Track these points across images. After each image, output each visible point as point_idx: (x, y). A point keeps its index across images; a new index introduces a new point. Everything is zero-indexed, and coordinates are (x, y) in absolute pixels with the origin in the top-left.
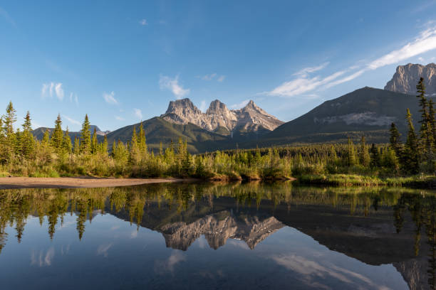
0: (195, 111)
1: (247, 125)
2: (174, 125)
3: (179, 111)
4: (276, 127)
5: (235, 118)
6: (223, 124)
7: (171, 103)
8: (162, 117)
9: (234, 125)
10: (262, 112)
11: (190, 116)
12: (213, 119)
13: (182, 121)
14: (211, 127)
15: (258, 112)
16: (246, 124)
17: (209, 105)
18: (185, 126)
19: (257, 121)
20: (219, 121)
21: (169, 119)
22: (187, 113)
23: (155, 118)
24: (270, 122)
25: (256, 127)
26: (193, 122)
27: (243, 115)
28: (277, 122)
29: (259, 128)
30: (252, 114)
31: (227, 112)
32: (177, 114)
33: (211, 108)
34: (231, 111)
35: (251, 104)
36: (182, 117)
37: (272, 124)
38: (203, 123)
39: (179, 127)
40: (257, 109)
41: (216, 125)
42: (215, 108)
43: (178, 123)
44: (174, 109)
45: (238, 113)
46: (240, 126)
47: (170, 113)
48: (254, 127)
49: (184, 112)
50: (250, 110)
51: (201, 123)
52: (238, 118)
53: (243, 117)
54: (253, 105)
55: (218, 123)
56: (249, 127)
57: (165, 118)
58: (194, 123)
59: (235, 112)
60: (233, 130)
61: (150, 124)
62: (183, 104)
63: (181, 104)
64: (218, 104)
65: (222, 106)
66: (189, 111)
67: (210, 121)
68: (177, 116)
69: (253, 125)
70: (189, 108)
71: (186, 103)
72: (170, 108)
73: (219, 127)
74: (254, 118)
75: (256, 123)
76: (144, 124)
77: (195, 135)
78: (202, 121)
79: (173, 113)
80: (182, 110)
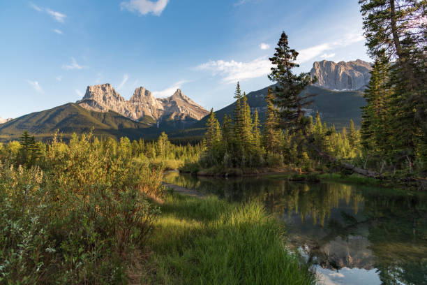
0: (117, 98)
1: (174, 115)
2: (93, 113)
3: (98, 98)
4: (203, 116)
5: (161, 107)
6: (149, 113)
7: (88, 87)
8: (78, 103)
9: (161, 114)
10: (189, 101)
11: (112, 103)
12: (137, 107)
13: (101, 108)
14: (135, 116)
15: (186, 101)
16: (172, 113)
17: (134, 92)
18: (105, 114)
19: (185, 111)
20: (145, 109)
21: (86, 106)
22: (107, 100)
23: (70, 104)
24: (199, 112)
25: (184, 117)
26: (115, 110)
27: (170, 103)
28: (204, 112)
29: (186, 117)
30: (180, 103)
31: (153, 100)
32: (96, 100)
33: (135, 96)
34: (158, 99)
35: (179, 93)
36: (102, 103)
37: (199, 114)
38: (126, 111)
39: (99, 114)
40: (185, 98)
41: (140, 114)
42: (140, 95)
43: (97, 110)
44: (93, 95)
45: (164, 101)
46: (166, 116)
47: (88, 98)
48: (181, 117)
49: (104, 99)
50: (177, 99)
51: (123, 111)
52: (164, 107)
53: (170, 105)
54: (180, 94)
55: (144, 112)
56: (176, 116)
57: (81, 105)
58: (116, 111)
59: (161, 100)
60: (159, 119)
61: (63, 110)
62: (104, 89)
63: (100, 89)
64: (143, 91)
65: (147, 93)
66: (110, 98)
67: (135, 109)
68: (95, 103)
69: (180, 114)
70: (110, 95)
71: (107, 88)
72: (88, 93)
73: (144, 115)
74: (182, 107)
75: (183, 112)
76: (55, 111)
77: (117, 123)
78: (125, 109)
79: (91, 99)
80: (102, 96)
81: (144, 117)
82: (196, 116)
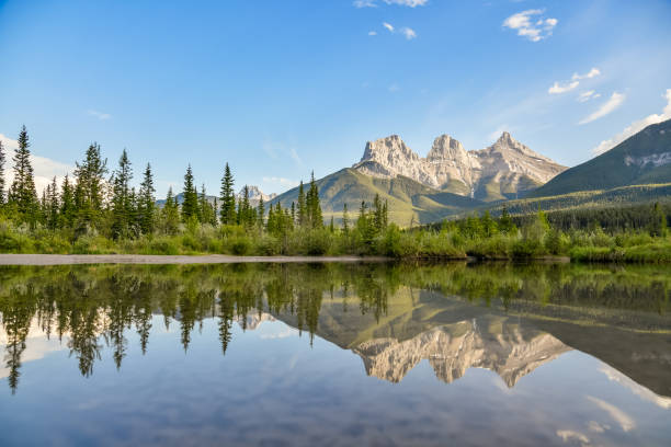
0: (408, 156)
1: (499, 176)
2: (375, 181)
3: (381, 157)
4: (551, 176)
5: (477, 165)
6: (456, 175)
7: (368, 144)
8: (355, 168)
9: (477, 176)
10: (525, 151)
11: (400, 164)
12: (438, 167)
13: (387, 173)
14: (435, 182)
15: (519, 151)
16: (496, 173)
17: (432, 145)
18: (392, 182)
19: (517, 167)
20: (450, 170)
21: (366, 172)
22: (395, 160)
23: (345, 170)
24: (544, 168)
25: (516, 178)
26: (406, 173)
27: (491, 156)
28: (553, 167)
29: (521, 179)
30: (508, 155)
31: (464, 154)
32: (378, 161)
33: (435, 150)
34: (471, 152)
35: (506, 140)
36: (387, 167)
37: (544, 171)
38: (422, 175)
39: (384, 182)
40: (517, 146)
41: (444, 178)
42: (442, 150)
43: (380, 176)
44: (374, 154)
45: (482, 155)
46: (486, 179)
47: (368, 161)
48: (511, 178)
49: (390, 158)
50: (503, 149)
51: (418, 175)
52: (481, 164)
53: (491, 161)
54: (509, 141)
55: (448, 174)
56: (504, 178)
57: (359, 170)
58: (407, 175)
59: (476, 153)
60: (475, 184)
61: (337, 179)
62: (389, 144)
63: (384, 144)
64: (447, 141)
65: (453, 144)
66: (398, 156)
67: (435, 171)
68: (378, 165)
69: (509, 175)
70: (398, 152)
71: (394, 143)
72: (368, 152)
73: (450, 180)
74: (511, 162)
75: (515, 171)
76: (327, 181)
77: (409, 194)
78: (420, 171)
79: (372, 160)
80: (386, 155)
81: (450, 182)
82: (536, 174)
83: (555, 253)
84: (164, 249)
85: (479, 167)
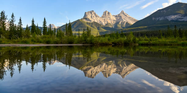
0: (96, 16)
1: (121, 22)
2: (87, 23)
3: (89, 17)
4: (134, 22)
5: (115, 19)
6: (109, 22)
7: (85, 13)
8: (82, 19)
9: (115, 22)
10: (128, 16)
11: (94, 18)
12: (105, 19)
13: (90, 21)
14: (104, 24)
15: (126, 16)
17: (103, 13)
18: (92, 23)
19: (125, 20)
20: (108, 20)
21: (85, 20)
22: (93, 17)
23: (79, 20)
24: (131, 20)
25: (125, 23)
26: (96, 21)
27: (119, 17)
28: (135, 20)
29: (126, 23)
30: (123, 17)
31: (111, 16)
33: (104, 15)
34: (113, 16)
36: (91, 19)
38: (100, 21)
39: (89, 24)
40: (125, 14)
42: (105, 15)
43: (89, 22)
44: (87, 16)
45: (116, 16)
46: (117, 23)
47: (85, 18)
48: (124, 23)
49: (91, 17)
50: (122, 15)
51: (99, 22)
52: (116, 19)
53: (119, 18)
54: (123, 13)
55: (107, 21)
56: (122, 23)
57: (83, 20)
59: (115, 16)
60: (114, 24)
61: (76, 22)
62: (91, 13)
63: (90, 13)
64: (107, 13)
65: (109, 13)
66: (93, 16)
67: (104, 21)
68: (88, 19)
69: (123, 22)
70: (94, 15)
71: (92, 13)
72: (85, 15)
73: (108, 23)
75: (125, 21)
76: (74, 23)
77: (97, 27)
79: (86, 17)
82: (130, 22)
83: (135, 43)
84: (25, 42)
85: (115, 20)
